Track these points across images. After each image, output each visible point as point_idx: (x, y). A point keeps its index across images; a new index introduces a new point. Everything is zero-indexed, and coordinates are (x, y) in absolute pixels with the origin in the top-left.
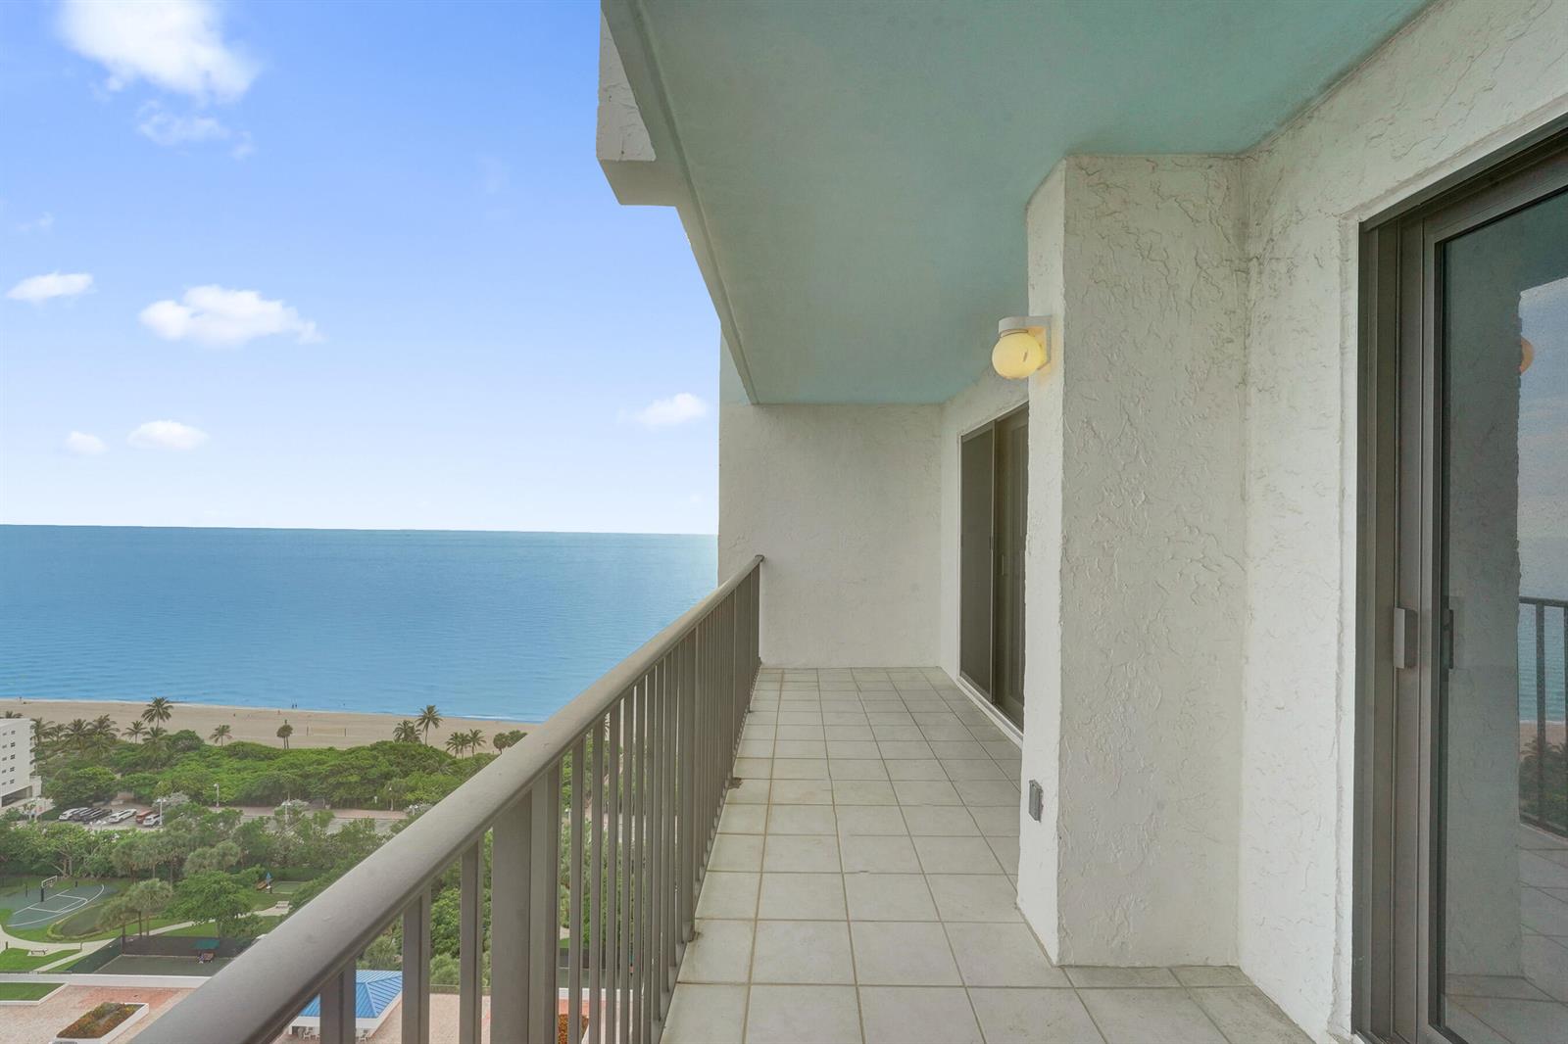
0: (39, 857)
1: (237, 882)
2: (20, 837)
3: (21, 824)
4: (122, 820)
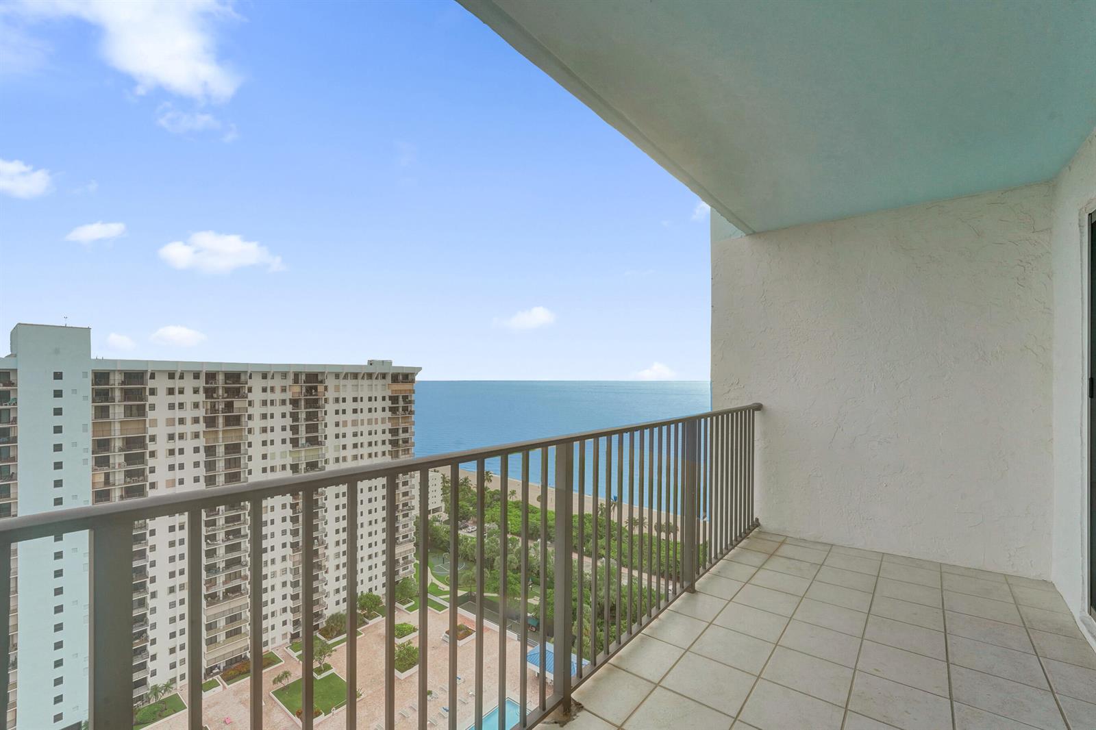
0: (442, 542)
1: (516, 579)
2: (436, 530)
3: (437, 524)
4: (472, 531)
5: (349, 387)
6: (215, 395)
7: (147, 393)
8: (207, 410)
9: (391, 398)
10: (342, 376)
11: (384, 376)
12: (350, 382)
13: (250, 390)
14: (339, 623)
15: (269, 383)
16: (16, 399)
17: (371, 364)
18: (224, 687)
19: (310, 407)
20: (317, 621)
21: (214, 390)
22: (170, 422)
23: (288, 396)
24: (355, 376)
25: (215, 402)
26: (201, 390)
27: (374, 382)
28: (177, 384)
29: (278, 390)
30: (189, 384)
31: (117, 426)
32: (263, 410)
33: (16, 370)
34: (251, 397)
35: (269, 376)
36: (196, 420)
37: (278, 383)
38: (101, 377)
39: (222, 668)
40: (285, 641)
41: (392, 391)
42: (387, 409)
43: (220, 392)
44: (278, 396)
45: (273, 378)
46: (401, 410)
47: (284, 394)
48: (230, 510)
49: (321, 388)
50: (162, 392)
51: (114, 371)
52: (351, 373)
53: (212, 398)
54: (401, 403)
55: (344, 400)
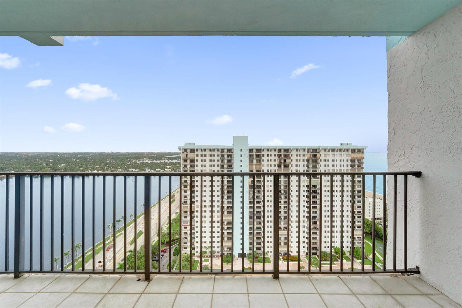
5: (331, 155)
6: (280, 157)
7: (262, 156)
8: (278, 162)
9: (351, 160)
10: (327, 150)
11: (347, 150)
12: (331, 153)
13: (292, 156)
14: (325, 256)
15: (298, 153)
16: (233, 157)
17: (342, 145)
18: (283, 262)
19: (314, 163)
20: (316, 251)
21: (280, 155)
22: (268, 166)
23: (305, 158)
24: (334, 150)
25: (281, 160)
26: (277, 155)
27: (343, 153)
28: (270, 153)
29: (302, 156)
30: (273, 153)
31: (254, 166)
32: (296, 163)
33: (233, 149)
34: (292, 158)
35: (298, 150)
36: (275, 166)
37: (301, 153)
38: (251, 151)
39: (282, 254)
40: (304, 254)
41: (352, 157)
42: (349, 166)
43: (282, 156)
44: (302, 158)
45: (300, 151)
46: (356, 166)
47: (304, 157)
48: (285, 199)
49: (318, 155)
50: (266, 155)
51: (254, 149)
52: (331, 149)
53: (280, 158)
54: (357, 163)
55: (328, 161)
